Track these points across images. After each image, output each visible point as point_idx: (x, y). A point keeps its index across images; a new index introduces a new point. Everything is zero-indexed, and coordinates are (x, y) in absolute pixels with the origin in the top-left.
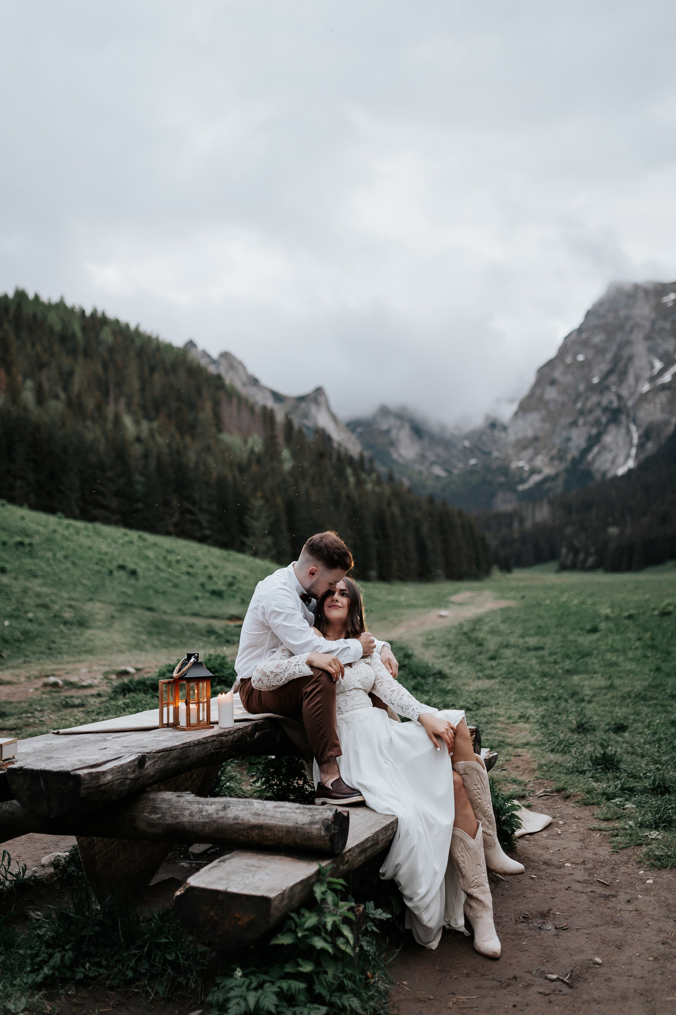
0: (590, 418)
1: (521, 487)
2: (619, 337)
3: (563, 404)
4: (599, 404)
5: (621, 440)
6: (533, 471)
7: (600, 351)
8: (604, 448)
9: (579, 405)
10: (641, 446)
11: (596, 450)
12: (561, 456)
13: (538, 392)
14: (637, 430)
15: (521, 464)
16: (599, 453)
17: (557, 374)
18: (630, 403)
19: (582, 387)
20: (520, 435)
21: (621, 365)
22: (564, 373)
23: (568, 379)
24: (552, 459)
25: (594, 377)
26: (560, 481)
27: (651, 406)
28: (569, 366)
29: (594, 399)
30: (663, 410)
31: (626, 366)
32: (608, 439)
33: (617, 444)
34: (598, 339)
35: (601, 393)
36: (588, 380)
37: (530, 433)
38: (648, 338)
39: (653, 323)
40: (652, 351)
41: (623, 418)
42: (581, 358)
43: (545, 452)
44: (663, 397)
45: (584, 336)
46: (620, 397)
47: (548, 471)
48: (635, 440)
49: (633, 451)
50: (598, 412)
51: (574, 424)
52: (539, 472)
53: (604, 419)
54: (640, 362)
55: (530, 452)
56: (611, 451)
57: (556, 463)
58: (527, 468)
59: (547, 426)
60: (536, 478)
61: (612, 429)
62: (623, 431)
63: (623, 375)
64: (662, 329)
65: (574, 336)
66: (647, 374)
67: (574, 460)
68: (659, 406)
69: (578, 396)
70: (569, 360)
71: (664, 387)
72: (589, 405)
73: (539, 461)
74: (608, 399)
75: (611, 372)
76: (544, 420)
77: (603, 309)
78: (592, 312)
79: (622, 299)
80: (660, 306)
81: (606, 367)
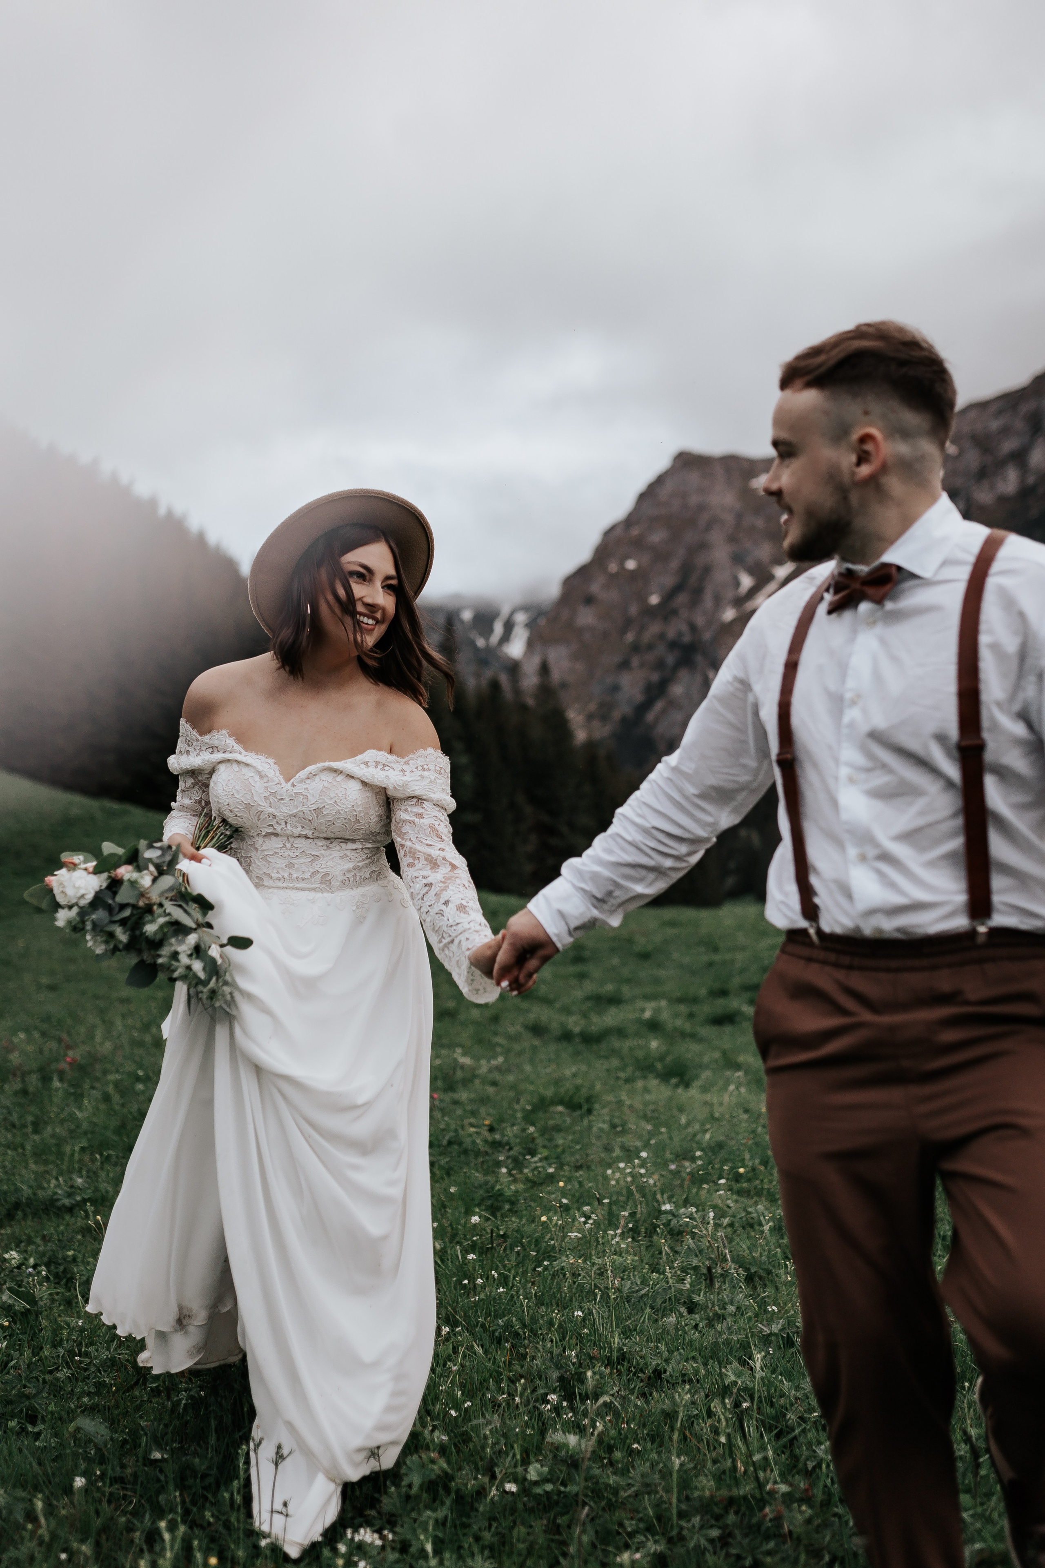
0: (650, 657)
2: (690, 537)
3: (606, 634)
4: (662, 636)
7: (660, 556)
8: (672, 703)
9: (630, 637)
11: (659, 706)
12: (603, 713)
13: (565, 614)
16: (664, 711)
17: (595, 587)
18: (707, 636)
19: (633, 610)
21: (694, 579)
22: (607, 587)
23: (612, 596)
24: (590, 717)
25: (652, 594)
28: (613, 577)
29: (655, 628)
31: (701, 579)
32: (677, 689)
34: (657, 537)
35: (666, 619)
36: (642, 598)
38: (732, 539)
39: (739, 517)
40: (738, 559)
41: (699, 659)
42: (631, 565)
45: (635, 532)
46: (693, 628)
50: (661, 649)
51: (625, 665)
53: (670, 660)
54: (720, 576)
56: (681, 708)
59: (580, 667)
61: (684, 674)
62: (698, 679)
63: (697, 593)
64: (753, 529)
65: (618, 532)
66: (732, 595)
67: (624, 720)
69: (628, 623)
70: (613, 567)
72: (647, 637)
74: (676, 628)
75: (678, 589)
76: (575, 657)
77: (663, 493)
78: (648, 495)
79: (694, 478)
80: (747, 493)
81: (669, 580)
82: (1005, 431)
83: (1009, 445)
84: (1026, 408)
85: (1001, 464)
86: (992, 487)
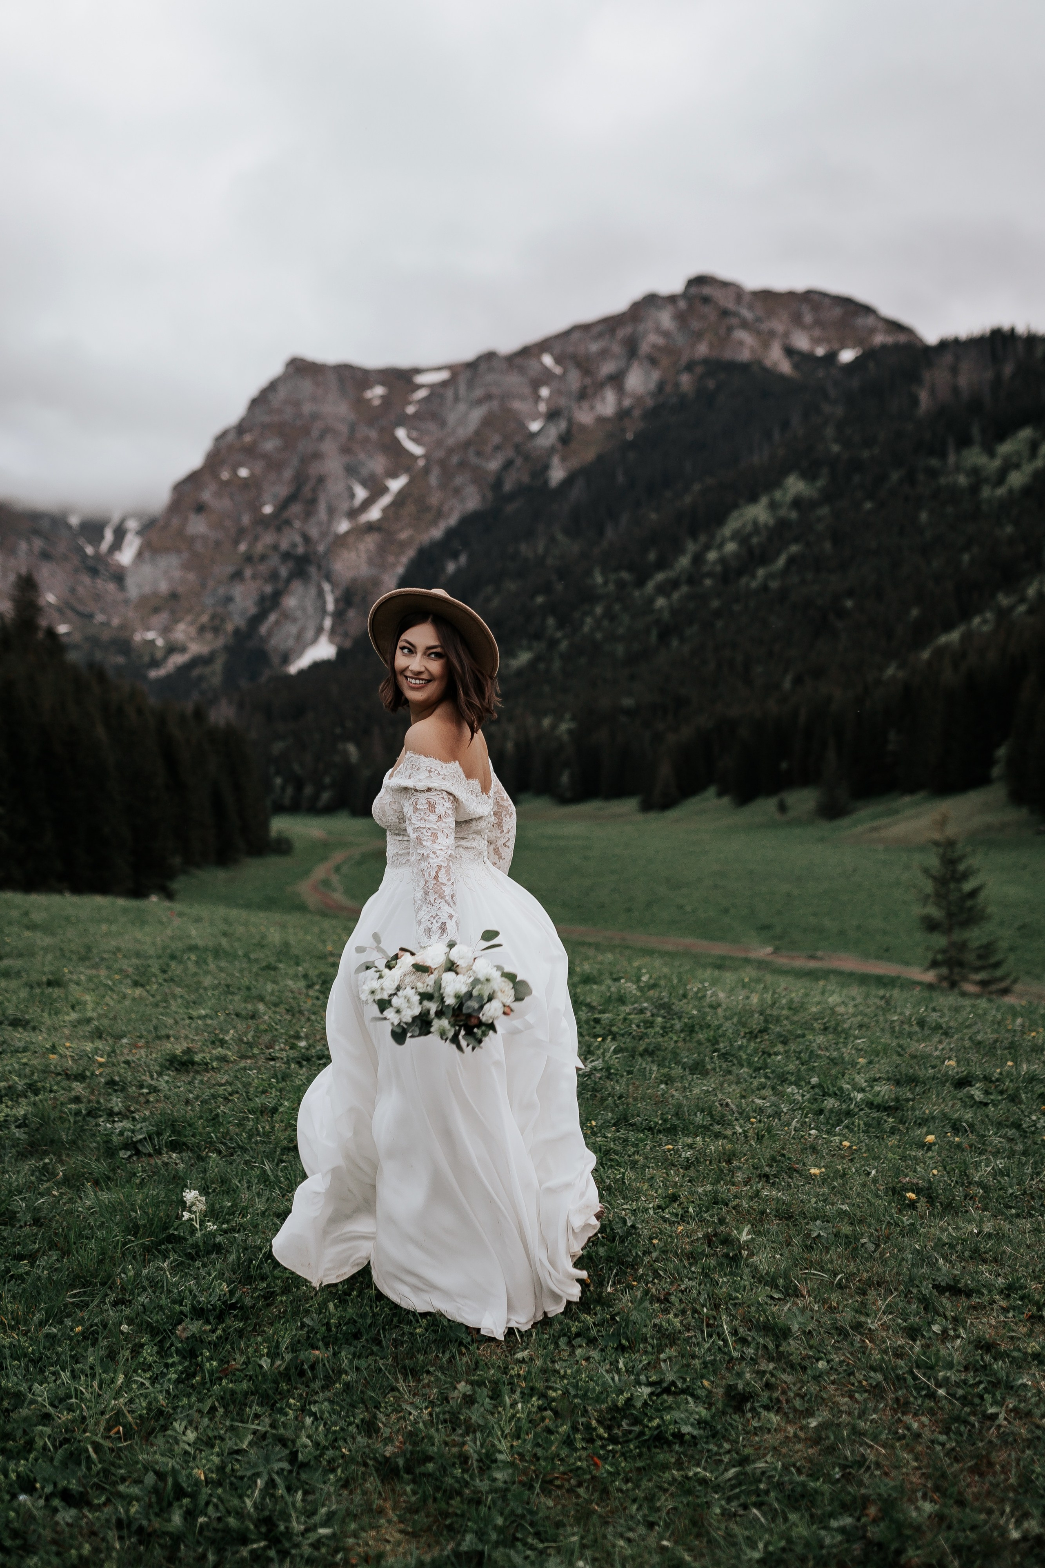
0: (263, 568)
1: (153, 674)
2: (303, 446)
3: (218, 544)
4: (275, 547)
5: (310, 605)
6: (172, 649)
7: (274, 464)
8: (286, 616)
9: (243, 547)
10: (339, 615)
11: (272, 618)
12: (215, 626)
13: (175, 522)
14: (333, 592)
15: (150, 635)
16: (277, 623)
17: (206, 496)
18: (321, 548)
19: (246, 520)
20: (147, 589)
21: (307, 489)
22: (218, 495)
23: (223, 504)
24: (202, 629)
25: (265, 504)
26: (218, 666)
27: (353, 555)
28: (225, 484)
30: (371, 562)
31: (314, 490)
32: (290, 602)
33: (304, 610)
34: (270, 445)
35: (279, 529)
36: (255, 507)
37: (164, 587)
38: (346, 450)
39: (353, 428)
40: (351, 471)
41: (313, 570)
42: (243, 473)
43: (189, 618)
44: (370, 542)
45: (248, 438)
46: (307, 539)
47: (195, 649)
48: (330, 606)
49: (328, 623)
50: (274, 560)
51: (237, 576)
52: (183, 649)
53: (284, 572)
54: (335, 486)
55: (163, 617)
56: (295, 620)
57: (209, 636)
58: (160, 642)
59: (191, 576)
60: (178, 659)
61: (297, 586)
62: (313, 591)
63: (311, 504)
64: (366, 440)
65: (231, 437)
66: (345, 506)
67: (237, 632)
68: (363, 556)
69: (241, 532)
70: (225, 475)
71: (371, 527)
72: (260, 548)
73: (181, 632)
74: (289, 539)
75: (292, 498)
76: (186, 567)
77: (277, 399)
78: (260, 401)
79: (307, 386)
80: (360, 404)
81: (283, 491)
82: (604, 354)
83: (608, 368)
84: (623, 332)
85: (600, 386)
86: (592, 408)
